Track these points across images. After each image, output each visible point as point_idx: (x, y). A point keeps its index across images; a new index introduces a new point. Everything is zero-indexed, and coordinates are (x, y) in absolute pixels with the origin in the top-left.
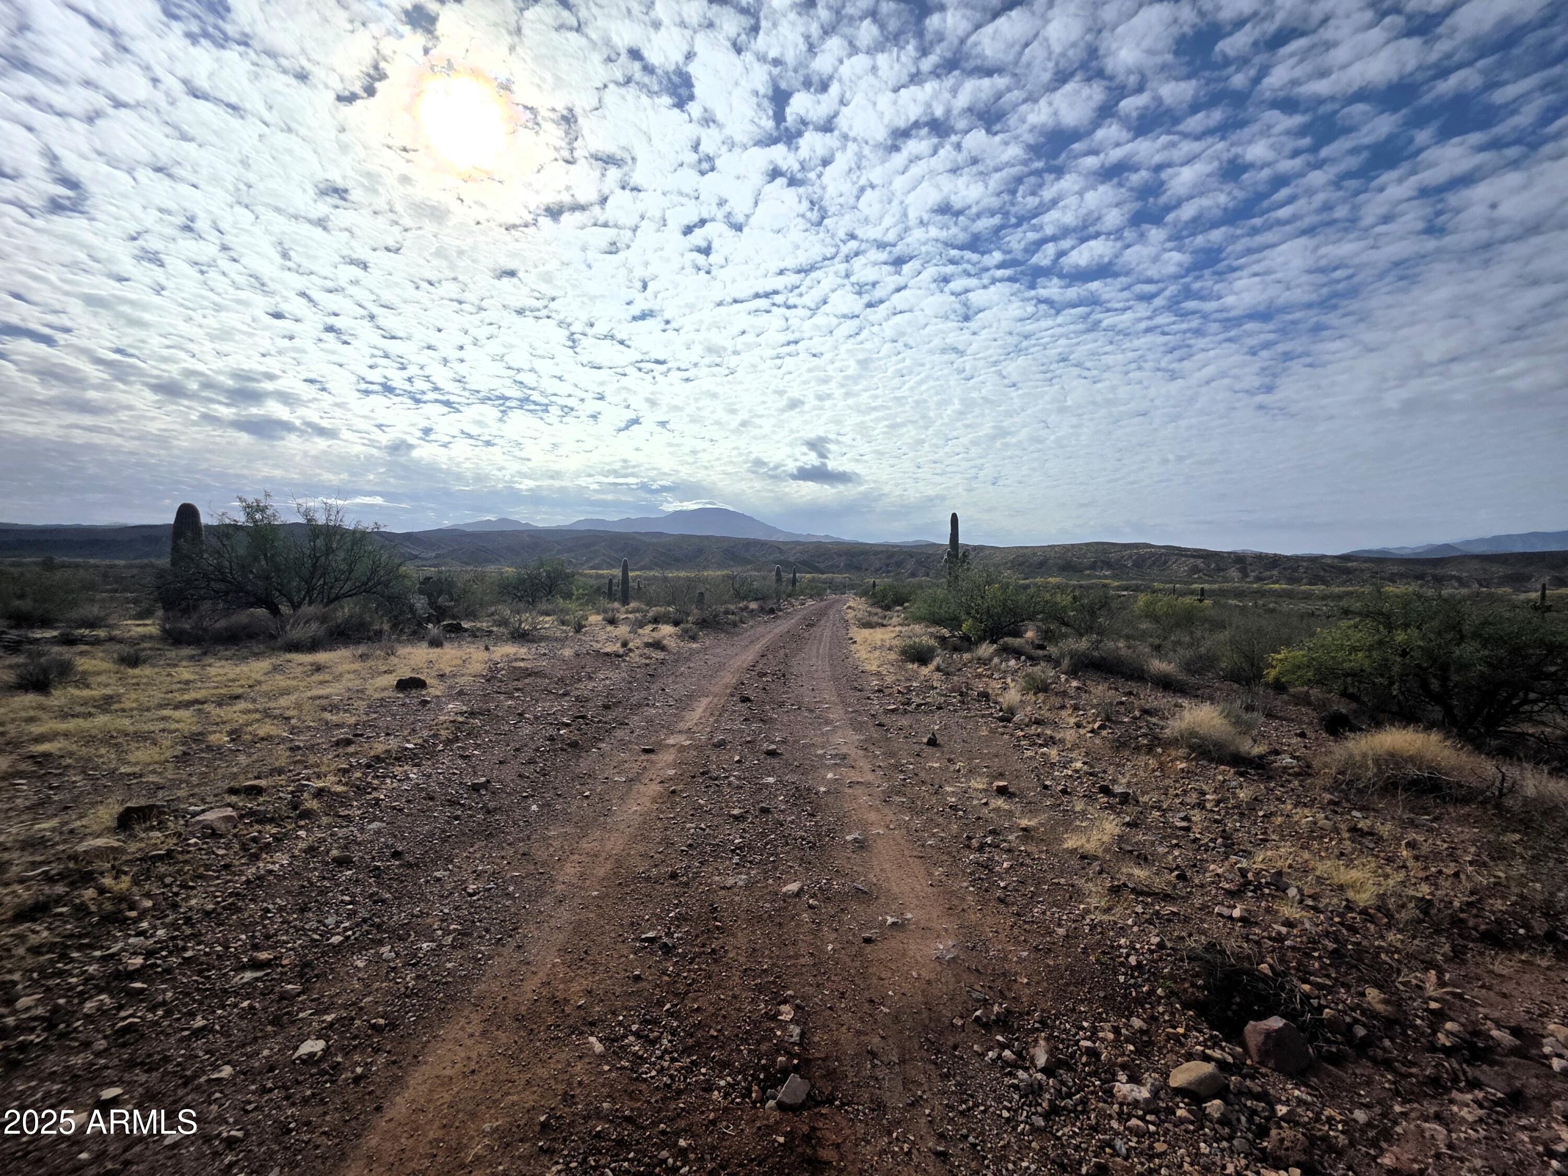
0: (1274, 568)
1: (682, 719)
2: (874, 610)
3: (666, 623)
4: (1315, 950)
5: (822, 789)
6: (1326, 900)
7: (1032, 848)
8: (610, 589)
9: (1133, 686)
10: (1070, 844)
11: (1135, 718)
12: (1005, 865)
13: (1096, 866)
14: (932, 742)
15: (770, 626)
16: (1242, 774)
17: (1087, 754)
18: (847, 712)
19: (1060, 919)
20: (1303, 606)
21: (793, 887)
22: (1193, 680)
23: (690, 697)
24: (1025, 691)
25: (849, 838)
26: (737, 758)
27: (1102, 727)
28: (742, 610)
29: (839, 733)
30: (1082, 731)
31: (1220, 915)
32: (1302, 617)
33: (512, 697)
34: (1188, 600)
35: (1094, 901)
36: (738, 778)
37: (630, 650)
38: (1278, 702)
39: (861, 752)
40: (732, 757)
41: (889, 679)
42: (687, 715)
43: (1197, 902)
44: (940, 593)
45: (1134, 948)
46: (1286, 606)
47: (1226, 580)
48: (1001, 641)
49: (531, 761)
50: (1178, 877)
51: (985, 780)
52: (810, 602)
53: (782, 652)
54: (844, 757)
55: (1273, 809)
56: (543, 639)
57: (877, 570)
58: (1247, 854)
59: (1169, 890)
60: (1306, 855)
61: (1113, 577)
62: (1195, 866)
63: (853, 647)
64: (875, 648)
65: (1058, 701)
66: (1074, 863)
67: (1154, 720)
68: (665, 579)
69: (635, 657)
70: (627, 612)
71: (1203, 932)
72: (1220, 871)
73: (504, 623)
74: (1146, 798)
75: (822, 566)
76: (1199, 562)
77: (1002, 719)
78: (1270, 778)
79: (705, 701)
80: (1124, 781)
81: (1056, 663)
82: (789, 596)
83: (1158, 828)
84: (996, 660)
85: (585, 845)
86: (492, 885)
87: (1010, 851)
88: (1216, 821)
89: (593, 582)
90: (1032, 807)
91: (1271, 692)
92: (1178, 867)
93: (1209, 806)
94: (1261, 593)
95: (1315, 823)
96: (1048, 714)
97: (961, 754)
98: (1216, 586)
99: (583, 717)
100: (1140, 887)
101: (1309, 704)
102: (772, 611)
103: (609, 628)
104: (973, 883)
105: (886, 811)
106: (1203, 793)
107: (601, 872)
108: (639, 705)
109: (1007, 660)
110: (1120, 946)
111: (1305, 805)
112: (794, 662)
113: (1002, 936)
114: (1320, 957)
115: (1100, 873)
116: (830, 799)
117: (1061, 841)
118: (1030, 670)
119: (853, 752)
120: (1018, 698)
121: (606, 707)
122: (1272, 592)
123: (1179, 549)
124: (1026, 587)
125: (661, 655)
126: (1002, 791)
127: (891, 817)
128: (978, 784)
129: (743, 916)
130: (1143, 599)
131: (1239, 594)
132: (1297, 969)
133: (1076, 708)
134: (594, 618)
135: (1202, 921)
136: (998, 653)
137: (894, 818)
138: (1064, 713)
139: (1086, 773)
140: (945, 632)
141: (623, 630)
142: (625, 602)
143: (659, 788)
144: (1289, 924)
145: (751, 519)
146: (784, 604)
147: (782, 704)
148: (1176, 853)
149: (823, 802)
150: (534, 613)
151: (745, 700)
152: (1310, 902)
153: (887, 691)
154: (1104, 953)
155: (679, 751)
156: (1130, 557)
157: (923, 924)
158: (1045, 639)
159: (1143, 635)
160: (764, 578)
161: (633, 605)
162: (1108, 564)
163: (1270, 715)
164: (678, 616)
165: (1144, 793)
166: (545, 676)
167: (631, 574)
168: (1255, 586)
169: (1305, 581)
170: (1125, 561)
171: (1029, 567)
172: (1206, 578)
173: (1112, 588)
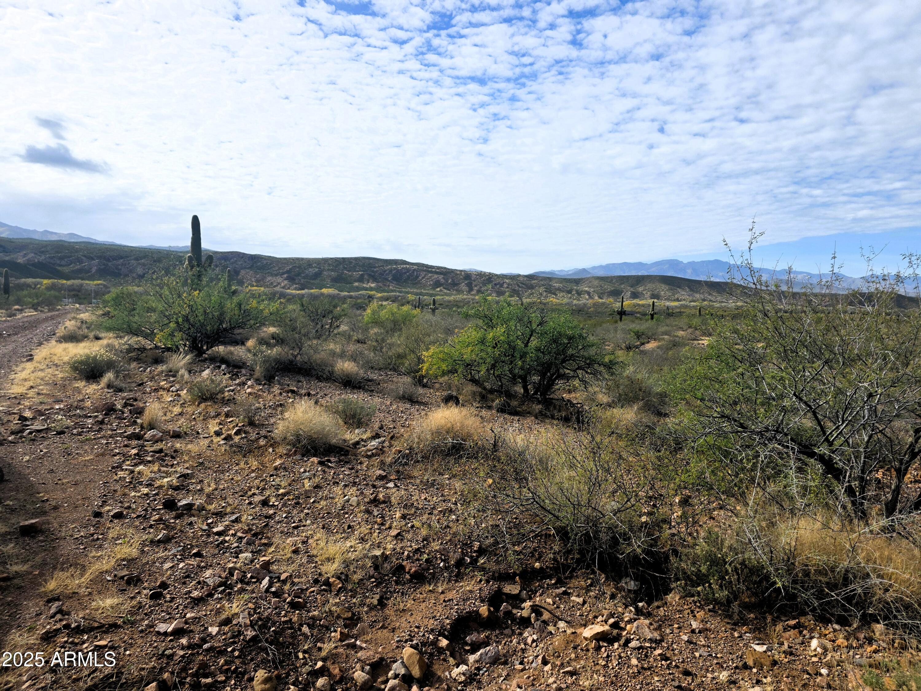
0: (488, 284)
16: (323, 464)
24: (191, 402)
47: (459, 292)
61: (378, 289)
64: (53, 366)
75: (65, 270)
76: (441, 277)
77: (131, 437)
98: (451, 298)
109: (203, 370)
123: (427, 266)
133: (227, 415)
156: (391, 271)
162: (373, 278)
168: (477, 297)
169: (507, 294)
170: (387, 275)
171: (304, 278)
172: (445, 291)
173: (376, 298)
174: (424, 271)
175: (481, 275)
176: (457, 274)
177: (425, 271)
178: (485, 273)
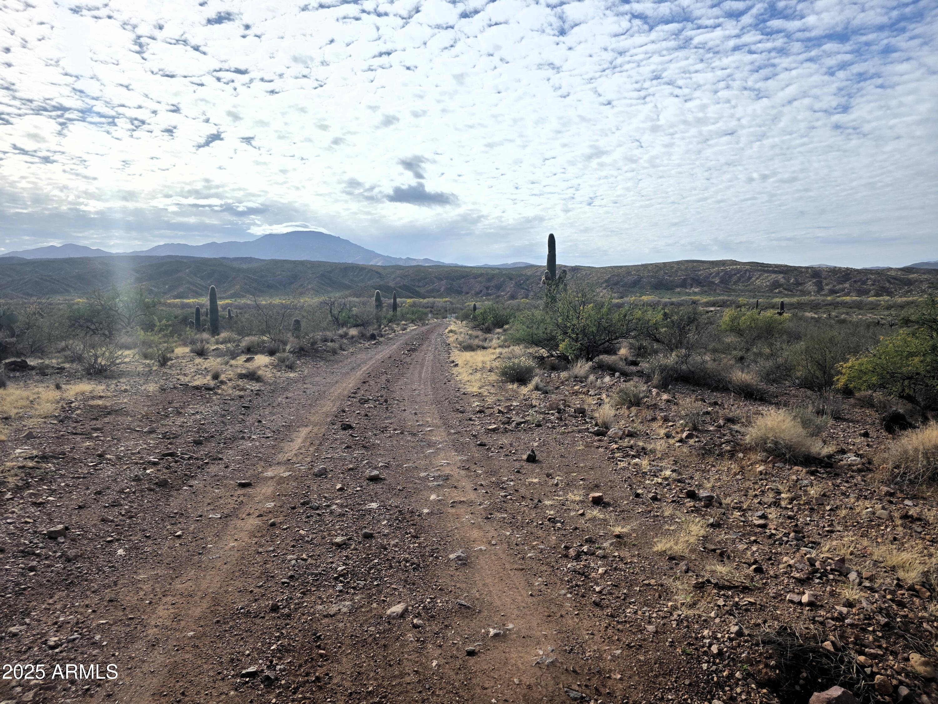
0: (845, 282)
1: (281, 450)
2: (475, 333)
3: (262, 352)
4: (870, 625)
5: (426, 511)
6: (879, 581)
7: (625, 553)
8: (198, 319)
9: (717, 396)
10: (659, 547)
11: (719, 427)
12: (601, 571)
13: (683, 566)
14: (532, 459)
15: (371, 352)
16: (812, 473)
17: (676, 462)
18: (449, 434)
19: (650, 617)
20: (869, 317)
21: (398, 608)
22: (772, 389)
23: (288, 427)
24: (618, 406)
25: (452, 556)
26: (339, 486)
27: (689, 436)
28: (342, 336)
29: (442, 454)
30: (671, 441)
31: (791, 601)
32: (868, 326)
33: (90, 438)
34: (769, 313)
35: (681, 598)
36: (341, 506)
37: (222, 382)
38: (845, 406)
39: (463, 472)
40: (334, 486)
41: (490, 400)
42: (286, 446)
43: (772, 591)
44: (538, 314)
45: (716, 638)
46: (855, 318)
47: (804, 293)
48: (596, 359)
49: (115, 504)
50: (756, 570)
51: (582, 492)
52: (412, 327)
53: (384, 378)
54: (447, 478)
55: (838, 503)
56: (122, 374)
57: (477, 294)
58: (816, 545)
59: (747, 583)
60: (865, 542)
61: (702, 293)
62: (770, 559)
63: (455, 370)
64: (476, 370)
65: (649, 414)
66: (664, 564)
67: (736, 427)
68: (258, 307)
69: (228, 390)
70: (217, 343)
71: (776, 618)
72: (792, 562)
73: (79, 359)
74: (728, 500)
75: (422, 290)
76: (780, 277)
77: (597, 434)
78: (837, 475)
79: (304, 431)
80: (709, 485)
81: (647, 377)
82: (390, 321)
83: (739, 527)
84: (592, 377)
85: (178, 585)
86: (76, 635)
87: (604, 557)
88: (790, 517)
89: (179, 312)
90: (625, 515)
91: (839, 396)
92: (755, 562)
93: (783, 504)
94: (835, 305)
95: (874, 513)
96: (640, 427)
97: (559, 469)
98: (794, 300)
99: (171, 455)
100: (721, 582)
101: (872, 406)
102: (373, 337)
103: (198, 360)
104: (570, 590)
105: (488, 528)
106: (779, 493)
107: (197, 612)
108: (234, 439)
109: (603, 377)
110: (704, 637)
111: (866, 498)
112: (396, 387)
113: (597, 638)
114: (874, 631)
115: (687, 572)
116: (433, 520)
117: (651, 545)
118: (623, 385)
119: (456, 472)
120: (613, 412)
121: (198, 443)
122: (844, 304)
123: (762, 265)
124: (619, 306)
125: (256, 386)
126: (597, 502)
127: (493, 533)
128: (575, 496)
129: (348, 641)
130: (728, 314)
131: (815, 307)
132: (855, 643)
133: (666, 419)
134: (180, 351)
135: (776, 608)
136: (593, 369)
137: (495, 534)
138: (655, 425)
139: (675, 480)
140: (543, 352)
141: (213, 363)
142: (215, 331)
143: (257, 522)
144: (849, 604)
145: (347, 242)
146: (385, 329)
147: (384, 430)
148: (754, 548)
149: (426, 523)
150: (112, 348)
151: (347, 427)
152: (867, 584)
153: (488, 412)
154: (689, 644)
155: (279, 483)
156: (718, 273)
157: (524, 632)
158: (638, 355)
159: (727, 349)
160: (364, 304)
161: (224, 335)
162: (697, 282)
163: (838, 418)
164: (273, 345)
165: (726, 496)
166: (127, 414)
167: (220, 303)
168: (829, 298)
169: (872, 292)
170: (713, 278)
171: (623, 286)
172: (786, 292)
173: (701, 304)
174: (758, 270)
175: (834, 271)
176: (801, 272)
177: (760, 270)
178: (840, 269)
